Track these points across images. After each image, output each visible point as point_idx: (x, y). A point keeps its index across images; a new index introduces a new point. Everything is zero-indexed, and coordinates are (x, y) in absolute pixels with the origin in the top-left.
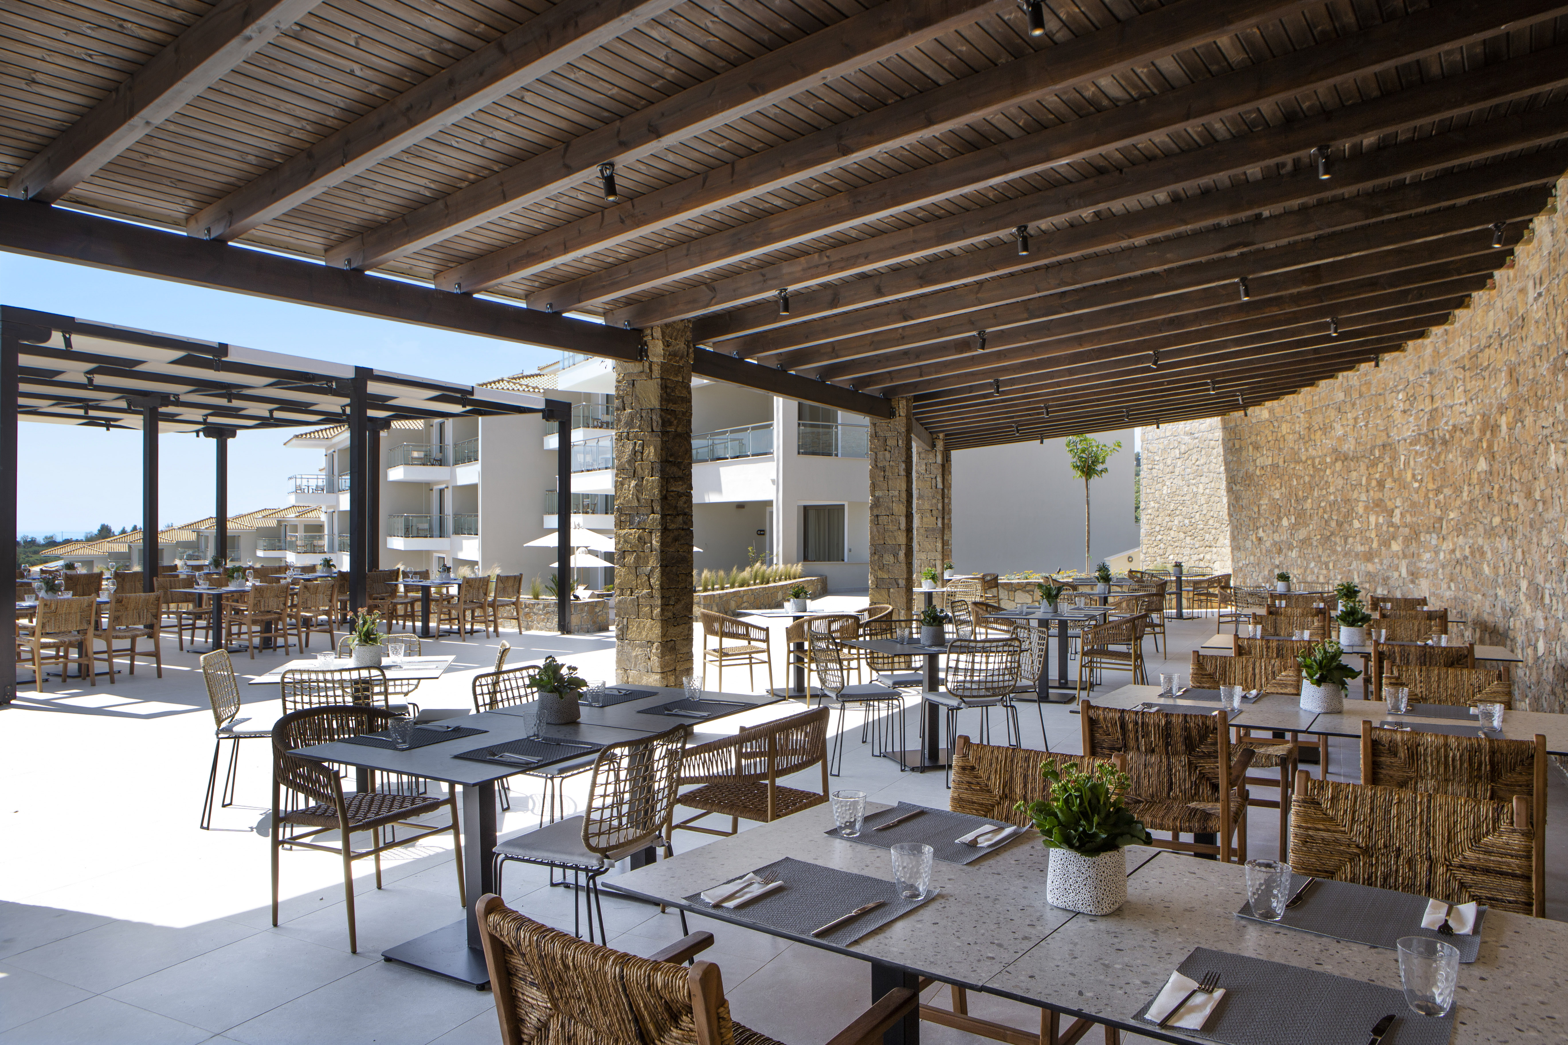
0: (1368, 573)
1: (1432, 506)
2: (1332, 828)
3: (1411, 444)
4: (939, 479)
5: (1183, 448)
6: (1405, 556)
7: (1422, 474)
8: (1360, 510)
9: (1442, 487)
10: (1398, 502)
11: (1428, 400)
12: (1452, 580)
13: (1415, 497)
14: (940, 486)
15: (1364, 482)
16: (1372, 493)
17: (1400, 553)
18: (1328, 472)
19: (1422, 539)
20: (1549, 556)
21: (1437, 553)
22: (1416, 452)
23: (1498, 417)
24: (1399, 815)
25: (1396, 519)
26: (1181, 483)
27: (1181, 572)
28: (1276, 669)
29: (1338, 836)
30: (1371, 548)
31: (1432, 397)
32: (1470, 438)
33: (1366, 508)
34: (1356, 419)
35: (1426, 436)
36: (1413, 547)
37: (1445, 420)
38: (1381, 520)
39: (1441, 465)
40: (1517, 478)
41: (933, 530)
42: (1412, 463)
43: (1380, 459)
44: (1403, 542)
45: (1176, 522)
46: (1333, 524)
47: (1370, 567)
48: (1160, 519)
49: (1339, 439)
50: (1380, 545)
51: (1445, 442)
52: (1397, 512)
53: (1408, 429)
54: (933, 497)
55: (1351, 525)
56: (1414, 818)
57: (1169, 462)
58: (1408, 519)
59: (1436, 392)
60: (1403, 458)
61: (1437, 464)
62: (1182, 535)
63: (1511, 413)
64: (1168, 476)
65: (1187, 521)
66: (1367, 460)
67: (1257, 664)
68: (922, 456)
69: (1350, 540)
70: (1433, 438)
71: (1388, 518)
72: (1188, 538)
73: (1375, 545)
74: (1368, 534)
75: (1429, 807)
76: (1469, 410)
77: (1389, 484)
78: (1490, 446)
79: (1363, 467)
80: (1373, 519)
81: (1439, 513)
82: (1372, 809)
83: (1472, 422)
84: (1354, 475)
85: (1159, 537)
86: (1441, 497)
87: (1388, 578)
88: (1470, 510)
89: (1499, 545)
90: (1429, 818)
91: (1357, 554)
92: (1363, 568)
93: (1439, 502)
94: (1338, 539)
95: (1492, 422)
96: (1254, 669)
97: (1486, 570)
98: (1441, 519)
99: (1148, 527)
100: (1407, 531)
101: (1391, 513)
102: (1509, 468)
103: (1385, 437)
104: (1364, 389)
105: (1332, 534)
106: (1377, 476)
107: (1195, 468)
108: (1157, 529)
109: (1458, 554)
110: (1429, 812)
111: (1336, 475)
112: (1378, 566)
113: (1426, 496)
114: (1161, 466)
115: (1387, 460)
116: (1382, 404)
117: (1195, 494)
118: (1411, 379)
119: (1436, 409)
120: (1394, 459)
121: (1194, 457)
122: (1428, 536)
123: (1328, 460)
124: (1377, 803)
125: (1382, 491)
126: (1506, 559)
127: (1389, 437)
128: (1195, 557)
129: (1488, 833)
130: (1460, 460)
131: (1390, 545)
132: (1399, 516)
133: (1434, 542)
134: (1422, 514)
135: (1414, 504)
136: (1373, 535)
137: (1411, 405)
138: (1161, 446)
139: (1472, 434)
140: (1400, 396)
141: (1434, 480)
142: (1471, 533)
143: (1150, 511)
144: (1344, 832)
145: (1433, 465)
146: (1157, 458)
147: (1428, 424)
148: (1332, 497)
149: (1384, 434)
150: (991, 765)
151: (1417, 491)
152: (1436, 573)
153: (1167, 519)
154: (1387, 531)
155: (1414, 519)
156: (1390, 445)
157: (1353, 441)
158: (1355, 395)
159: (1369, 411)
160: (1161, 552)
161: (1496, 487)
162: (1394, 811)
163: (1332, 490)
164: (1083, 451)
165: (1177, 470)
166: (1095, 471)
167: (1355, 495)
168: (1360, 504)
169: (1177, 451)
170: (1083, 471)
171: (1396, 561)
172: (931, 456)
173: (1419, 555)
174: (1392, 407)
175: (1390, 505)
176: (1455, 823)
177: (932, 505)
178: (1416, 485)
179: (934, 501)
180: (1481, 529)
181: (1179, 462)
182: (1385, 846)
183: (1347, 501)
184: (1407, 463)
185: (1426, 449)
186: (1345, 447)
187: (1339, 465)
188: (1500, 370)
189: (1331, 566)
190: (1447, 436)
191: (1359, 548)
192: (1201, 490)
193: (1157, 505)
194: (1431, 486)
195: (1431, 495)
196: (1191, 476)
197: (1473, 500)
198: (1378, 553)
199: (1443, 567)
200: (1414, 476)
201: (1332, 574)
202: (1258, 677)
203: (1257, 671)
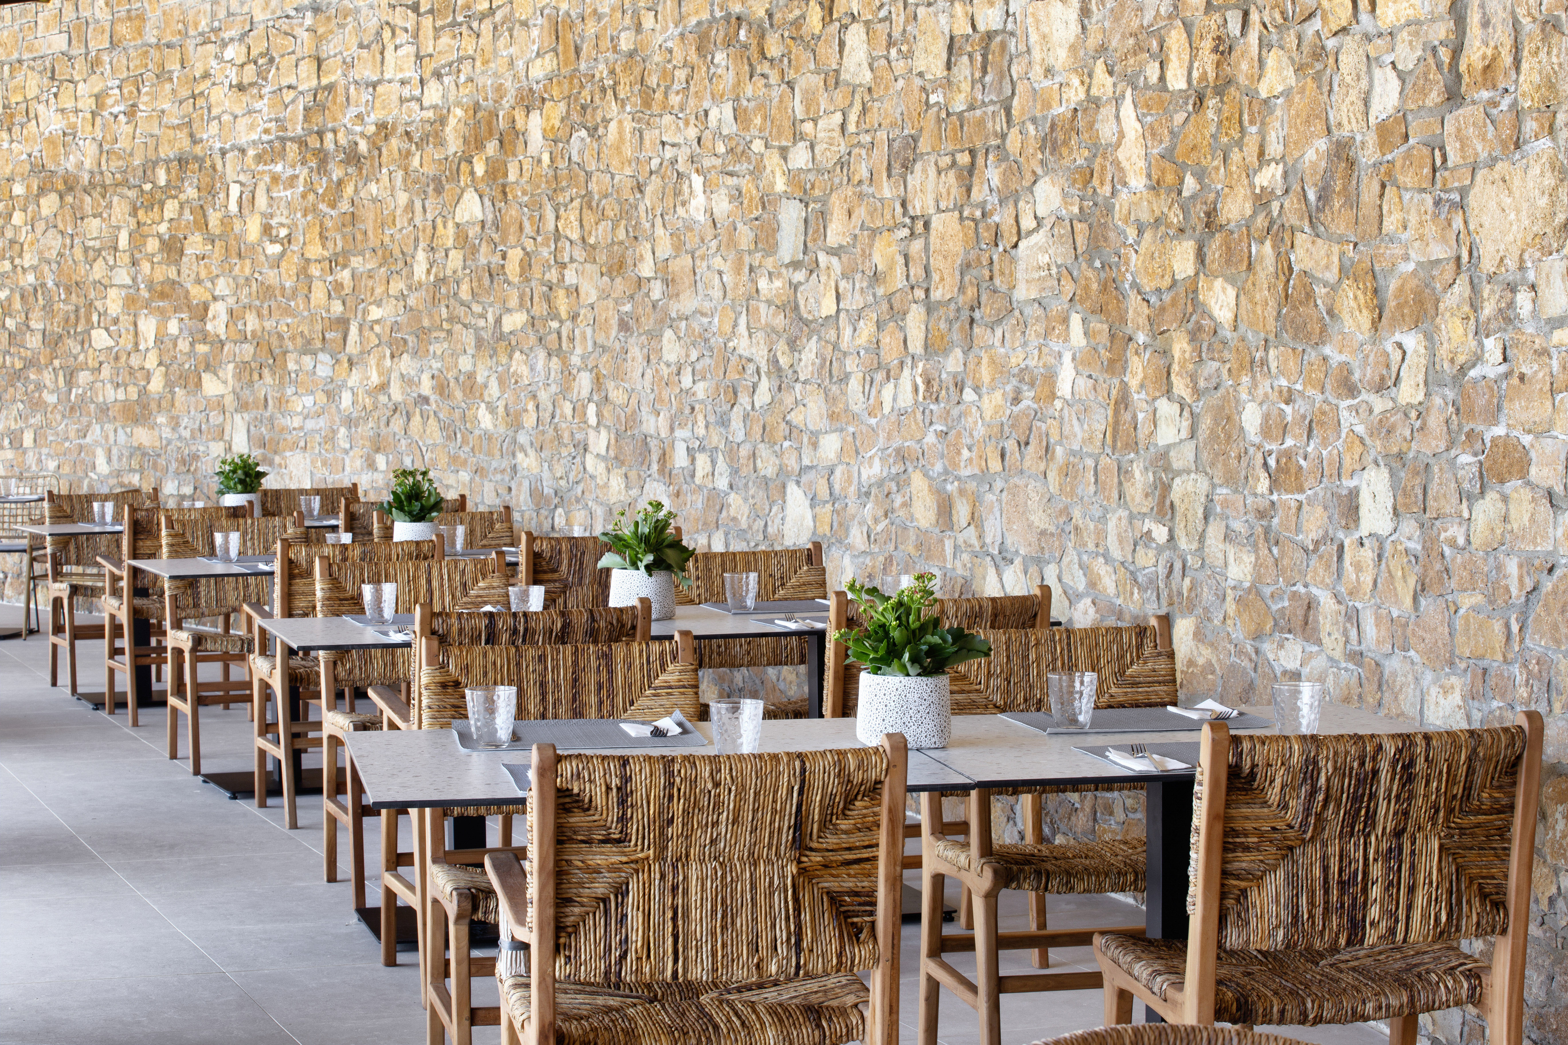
0: (139, 451)
1: (319, 294)
2: (966, 688)
3: (259, 158)
6: (243, 406)
7: (292, 227)
8: (114, 303)
9: (346, 253)
10: (222, 287)
11: (307, 68)
12: (378, 450)
13: (271, 276)
15: (123, 241)
16: (146, 267)
17: (229, 400)
18: (18, 218)
19: (291, 366)
20: (687, 380)
21: (332, 395)
22: (275, 179)
23: (519, 115)
24: (1038, 660)
25: (217, 324)
28: (468, 577)
29: (973, 696)
30: (143, 392)
31: (319, 62)
32: (433, 153)
33: (131, 302)
34: (99, 98)
35: (302, 143)
36: (268, 383)
37: (352, 111)
38: (173, 327)
39: (344, 206)
40: (575, 236)
42: (262, 201)
43: (172, 189)
44: (238, 376)
46: (34, 342)
47: (143, 436)
49: (51, 141)
50: (169, 385)
51: (352, 157)
52: (219, 310)
53: (252, 127)
55: (85, 341)
56: (1055, 660)
58: (252, 323)
59: (329, 49)
60: (235, 190)
61: (333, 206)
63: (556, 111)
66: (132, 194)
67: (435, 573)
69: (84, 377)
70: (321, 150)
71: (195, 324)
73: (156, 385)
74: (135, 361)
75: (1069, 644)
76: (433, 94)
77: (195, 245)
78: (496, 171)
79: (120, 209)
80: (148, 326)
81: (337, 308)
82: (1008, 657)
83: (443, 121)
84: (94, 225)
86: (345, 276)
87: (195, 457)
88: (435, 300)
89: (524, 370)
90: (1070, 657)
91: (104, 410)
92: (122, 438)
93: (339, 286)
94: (47, 377)
95: (502, 124)
96: (429, 582)
97: (486, 420)
98: (343, 323)
100: (247, 350)
101: (202, 312)
102: (550, 215)
103: (186, 143)
104: (123, 29)
105: (30, 363)
106: (163, 228)
109: (396, 393)
110: (1070, 651)
111: (40, 226)
112: (167, 433)
113: (303, 273)
115: (191, 192)
116: (174, 66)
118: (259, 16)
119: (330, 88)
120: (209, 190)
122: (307, 360)
123: (18, 189)
124: (1014, 648)
125: (177, 262)
126: (544, 396)
127: (195, 141)
129: (1132, 663)
130: (403, 198)
131: (199, 384)
132: (224, 317)
133: (323, 371)
134: (287, 311)
135: (267, 291)
136: (151, 362)
137: (262, 74)
139: (441, 143)
140: (230, 53)
141: (323, 238)
142: (436, 348)
144: (978, 691)
145: (323, 207)
147: (306, 119)
148: (31, 278)
149: (182, 135)
150: (485, 674)
151: (276, 262)
152: (330, 438)
154: (192, 352)
155: (269, 324)
156: (196, 158)
157: (91, 149)
158: (98, 42)
159: (137, 82)
161: (515, 255)
162: (1032, 656)
163: (28, 260)
167: (98, 271)
168: (112, 293)
171: (215, 418)
173: (282, 402)
174: (206, 75)
175: (197, 293)
176: (1098, 658)
178: (274, 249)
180: (468, 338)
182: (1025, 700)
183: (74, 286)
184: (247, 202)
185: (303, 173)
186: (70, 164)
187: (49, 204)
188: (525, 24)
189: (28, 439)
190: (363, 147)
191: (110, 394)
194: (315, 251)
195: (315, 271)
197: (441, 281)
198: (166, 403)
199: (350, 422)
200: (267, 230)
201: (31, 459)
202: (436, 594)
203: (435, 584)
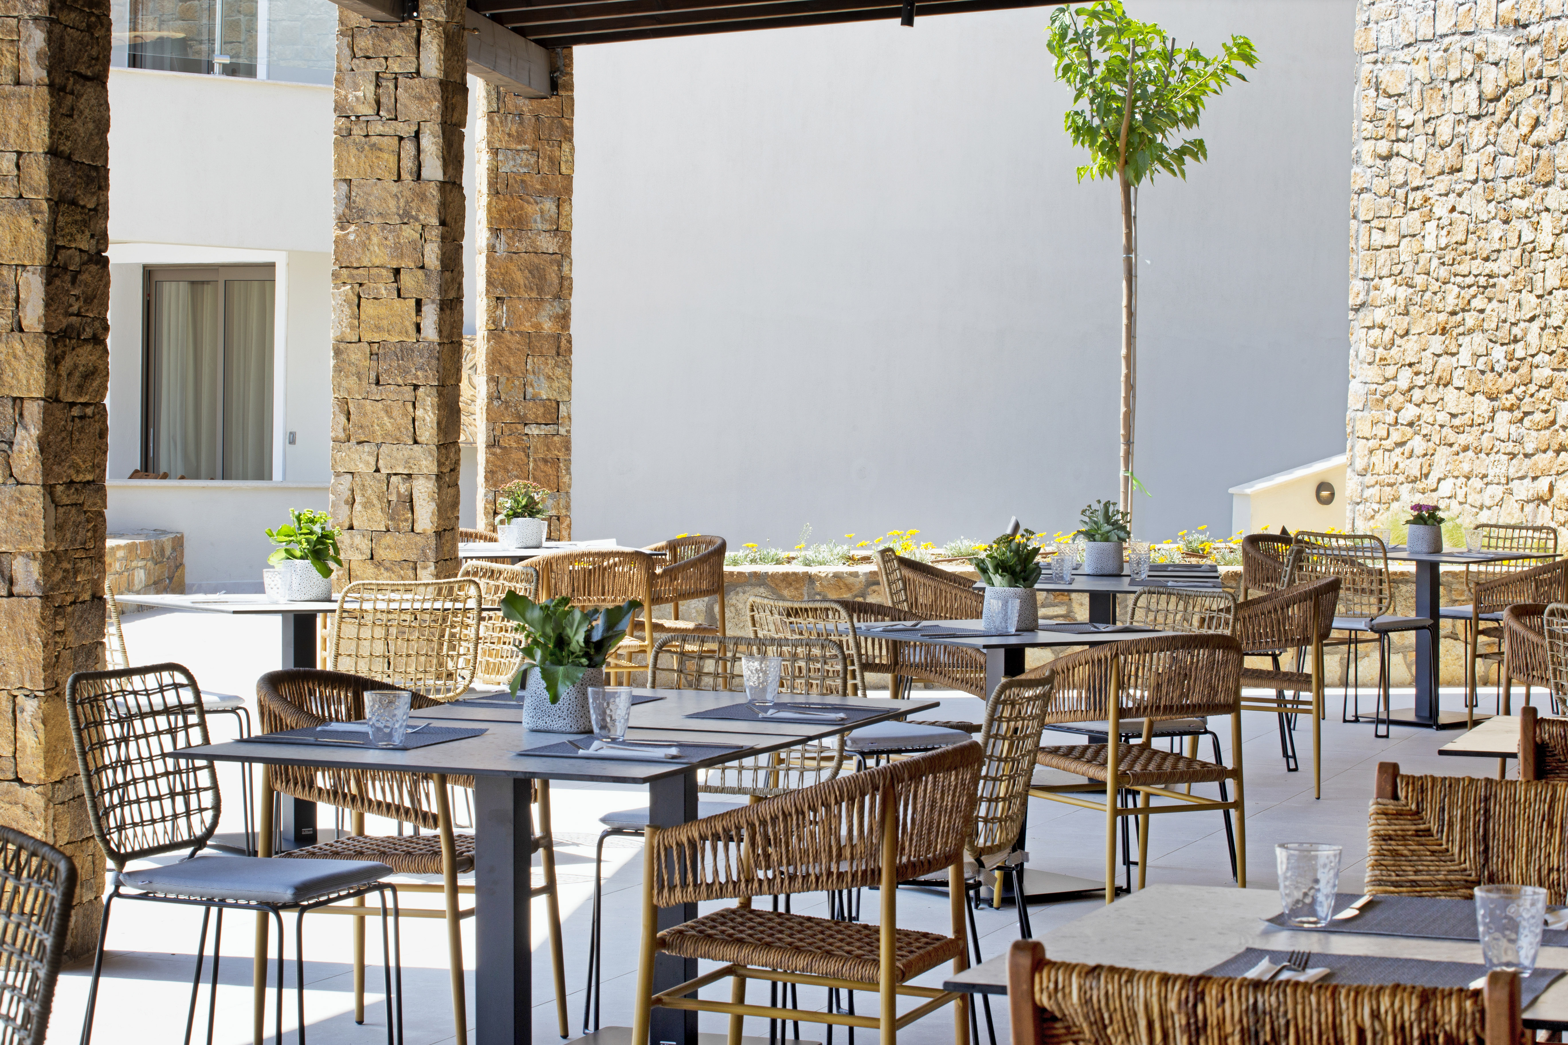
4: (431, 144)
5: (1492, 79)
14: (433, 169)
26: (1482, 210)
27: (1437, 548)
41: (404, 352)
45: (1465, 357)
48: (1411, 345)
54: (406, 218)
57: (1445, 131)
62: (1483, 406)
64: (1443, 183)
65: (1499, 353)
68: (364, 43)
72: (1503, 417)
85: (1410, 412)
99: (1373, 373)
107: (1527, 152)
108: (1404, 379)
114: (1420, 143)
117: (1529, 250)
121: (1528, 112)
128: (1523, 490)
138: (1421, 72)
143: (1379, 315)
146: (1406, 116)
153: (1436, 344)
160: (1413, 467)
164: (1115, 74)
165: (1470, 162)
166: (1158, 153)
169: (1471, 89)
170: (1110, 151)
172: (400, 43)
177: (398, 250)
179: (409, 233)
181: (1478, 132)
192: (1545, 240)
193: (1403, 293)
196: (1515, 186)
